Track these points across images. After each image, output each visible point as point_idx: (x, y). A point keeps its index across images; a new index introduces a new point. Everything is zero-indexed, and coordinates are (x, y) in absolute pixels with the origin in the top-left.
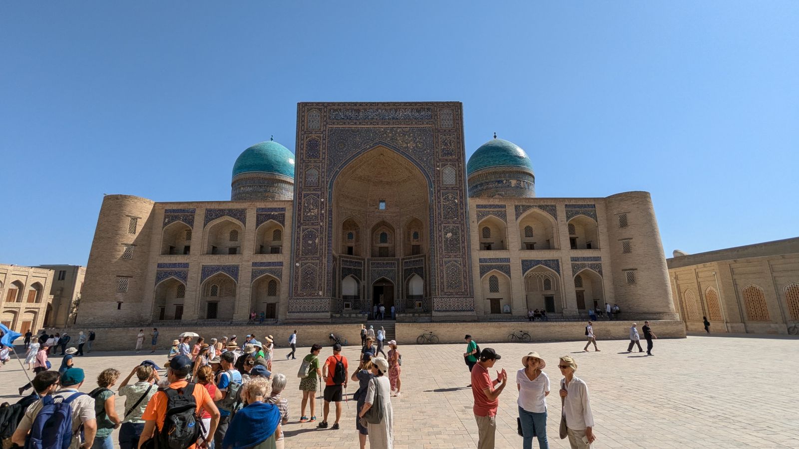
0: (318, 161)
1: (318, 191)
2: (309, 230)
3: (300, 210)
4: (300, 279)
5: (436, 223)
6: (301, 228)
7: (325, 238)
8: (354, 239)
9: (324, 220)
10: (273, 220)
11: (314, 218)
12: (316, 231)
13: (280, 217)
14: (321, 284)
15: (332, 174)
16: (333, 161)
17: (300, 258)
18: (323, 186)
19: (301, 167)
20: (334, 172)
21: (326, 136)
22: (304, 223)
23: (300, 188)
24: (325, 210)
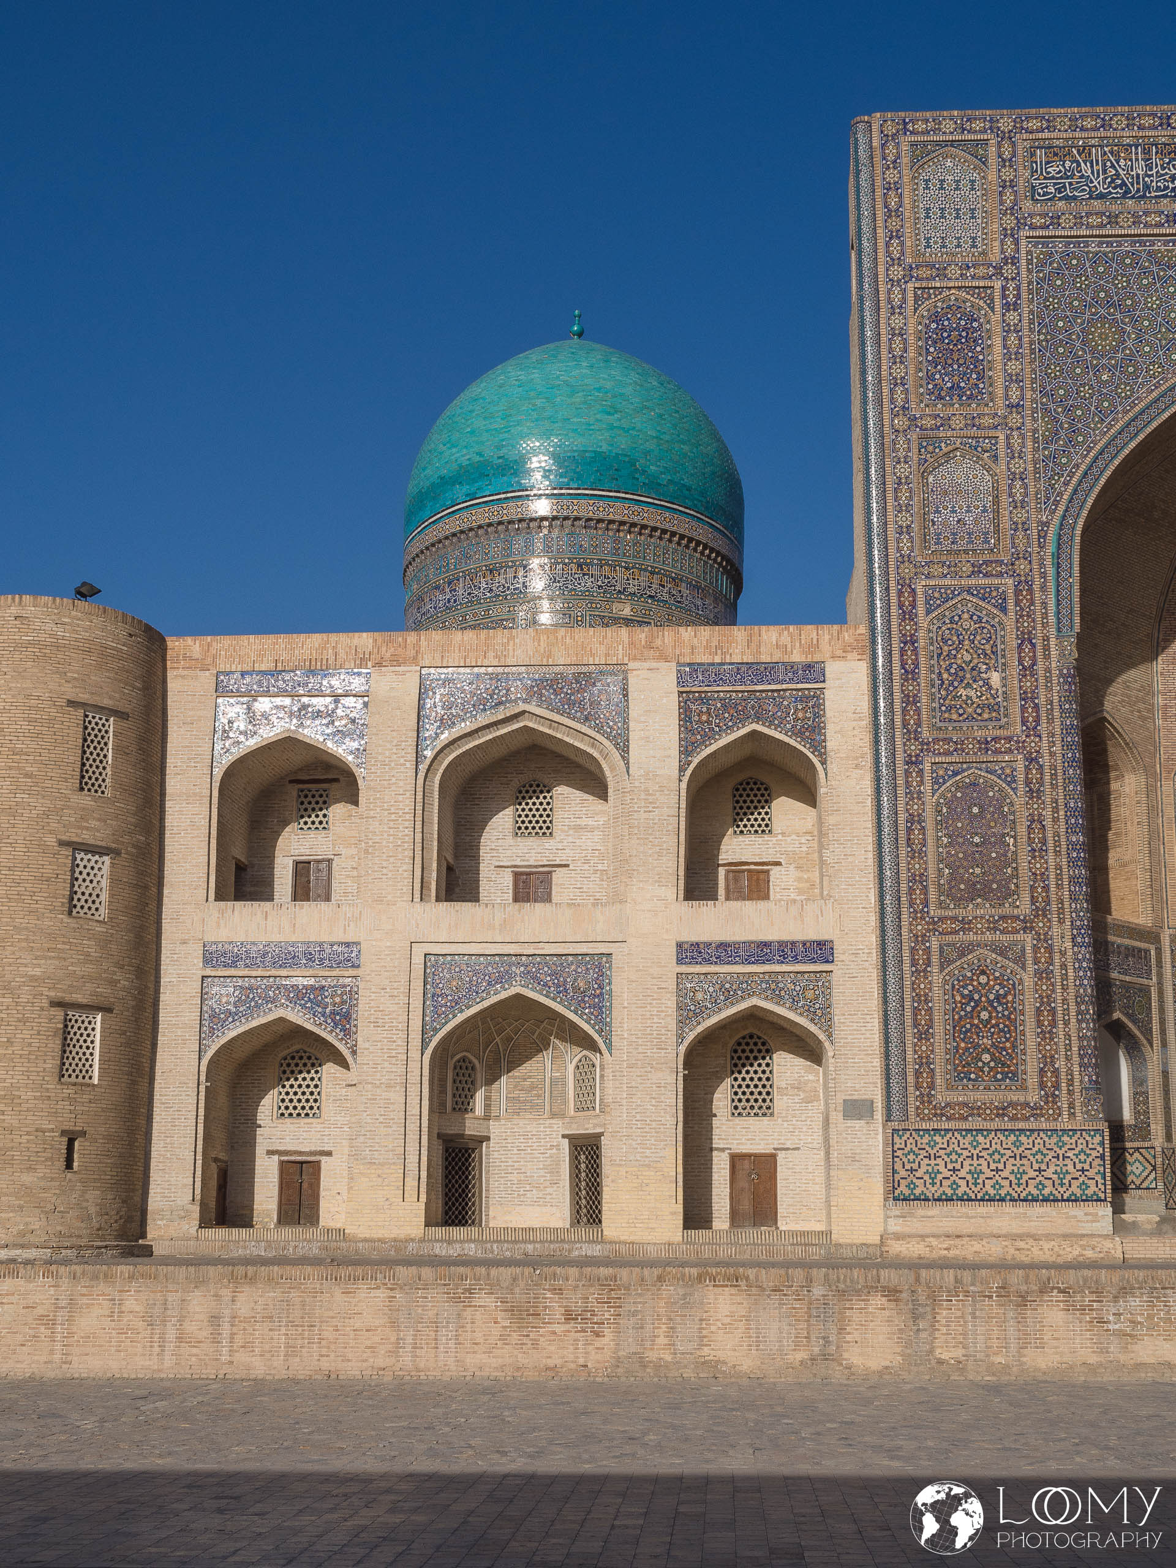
0: (987, 421)
1: (1000, 575)
2: (965, 777)
3: (910, 674)
4: (938, 1029)
6: (927, 766)
7: (1055, 820)
9: (1043, 727)
10: (763, 725)
11: (986, 716)
12: (1005, 781)
13: (796, 710)
14: (1052, 1057)
15: (1066, 484)
16: (1063, 419)
17: (935, 923)
18: (1021, 548)
19: (902, 453)
20: (1075, 480)
21: (1018, 288)
22: (936, 741)
23: (902, 560)
24: (1041, 672)
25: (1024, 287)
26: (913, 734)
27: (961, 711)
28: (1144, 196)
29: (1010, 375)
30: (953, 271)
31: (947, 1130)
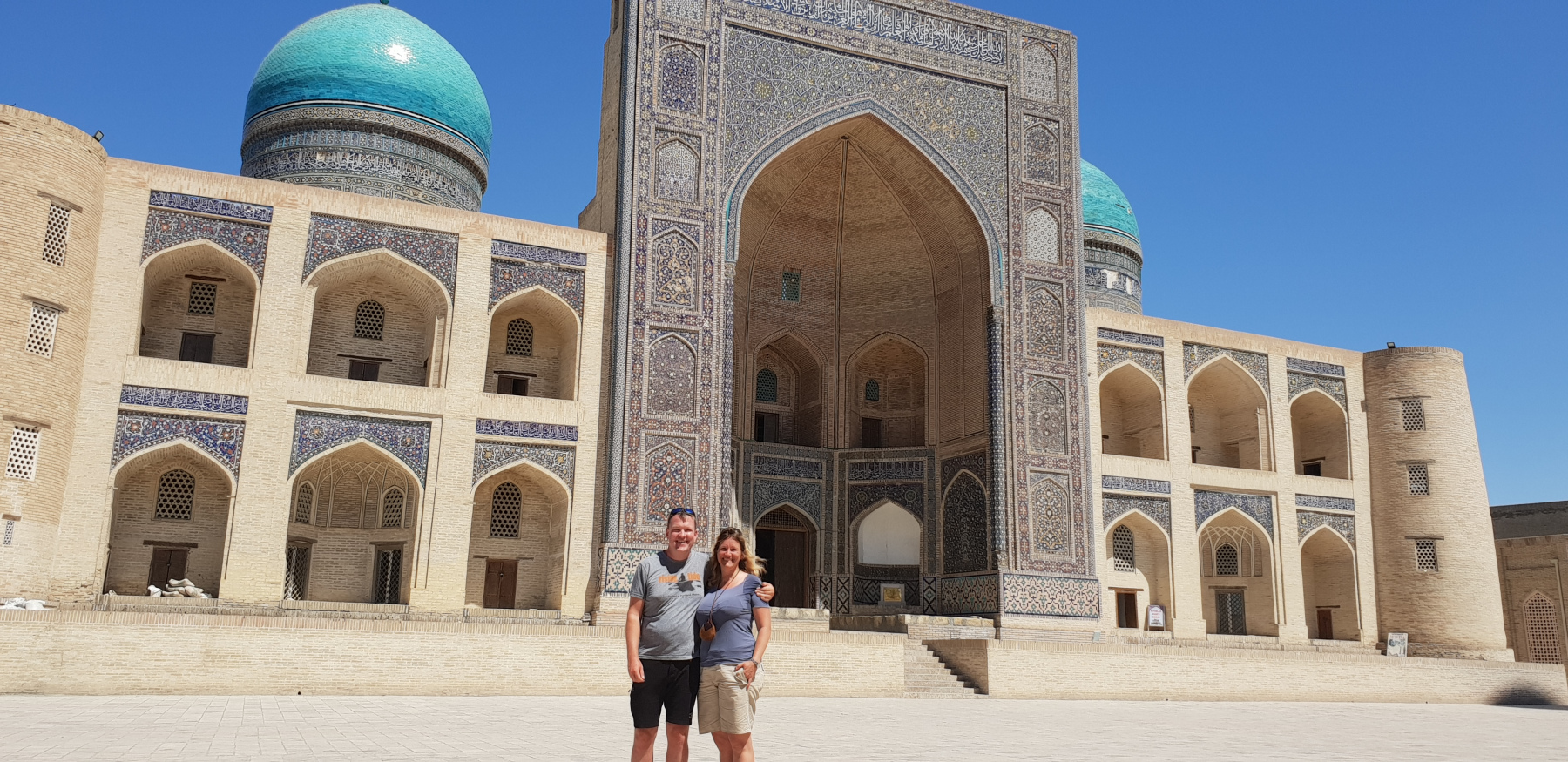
0: (696, 126)
1: (697, 219)
2: (668, 336)
3: (641, 270)
4: (641, 487)
5: (1009, 363)
6: (647, 327)
9: (715, 313)
10: (545, 286)
11: (682, 302)
12: (691, 342)
13: (566, 280)
14: (704, 508)
15: (737, 172)
16: (737, 133)
17: (644, 422)
18: (710, 206)
19: (645, 134)
20: (742, 170)
21: (719, 50)
22: (653, 312)
23: (642, 199)
24: (716, 281)
25: (722, 49)
26: (640, 307)
27: (668, 297)
28: (790, 13)
29: (711, 101)
30: (683, 30)
31: (641, 550)
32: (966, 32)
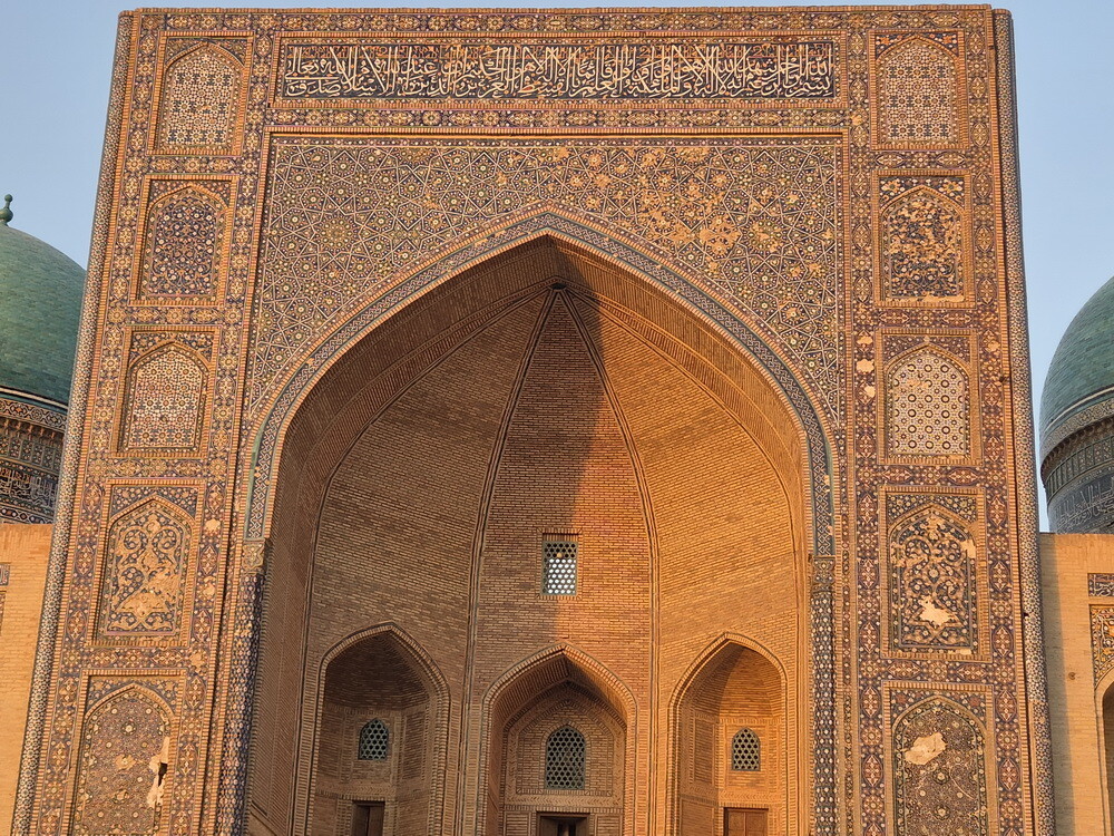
0: (205, 316)
1: (194, 475)
2: (122, 692)
3: (83, 579)
5: (846, 671)
6: (83, 680)
7: (211, 741)
8: (392, 761)
9: (213, 639)
11: (157, 625)
12: (164, 697)
15: (277, 382)
16: (283, 315)
18: (220, 448)
19: (112, 347)
21: (254, 183)
22: (97, 651)
23: (95, 457)
24: (221, 580)
25: (261, 182)
26: (74, 644)
27: (132, 620)
28: (395, 95)
29: (235, 270)
30: (192, 165)
32: (751, 54)
